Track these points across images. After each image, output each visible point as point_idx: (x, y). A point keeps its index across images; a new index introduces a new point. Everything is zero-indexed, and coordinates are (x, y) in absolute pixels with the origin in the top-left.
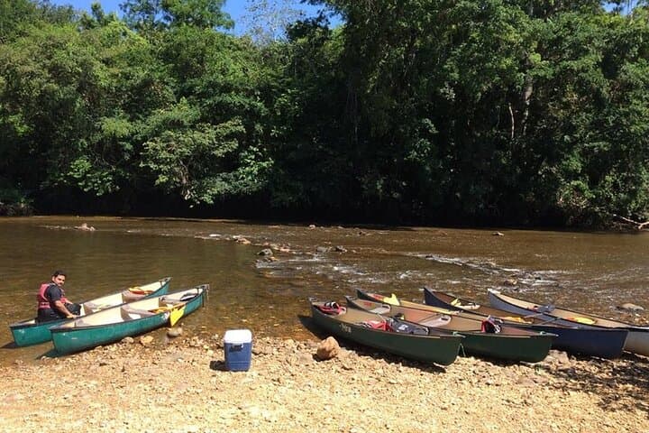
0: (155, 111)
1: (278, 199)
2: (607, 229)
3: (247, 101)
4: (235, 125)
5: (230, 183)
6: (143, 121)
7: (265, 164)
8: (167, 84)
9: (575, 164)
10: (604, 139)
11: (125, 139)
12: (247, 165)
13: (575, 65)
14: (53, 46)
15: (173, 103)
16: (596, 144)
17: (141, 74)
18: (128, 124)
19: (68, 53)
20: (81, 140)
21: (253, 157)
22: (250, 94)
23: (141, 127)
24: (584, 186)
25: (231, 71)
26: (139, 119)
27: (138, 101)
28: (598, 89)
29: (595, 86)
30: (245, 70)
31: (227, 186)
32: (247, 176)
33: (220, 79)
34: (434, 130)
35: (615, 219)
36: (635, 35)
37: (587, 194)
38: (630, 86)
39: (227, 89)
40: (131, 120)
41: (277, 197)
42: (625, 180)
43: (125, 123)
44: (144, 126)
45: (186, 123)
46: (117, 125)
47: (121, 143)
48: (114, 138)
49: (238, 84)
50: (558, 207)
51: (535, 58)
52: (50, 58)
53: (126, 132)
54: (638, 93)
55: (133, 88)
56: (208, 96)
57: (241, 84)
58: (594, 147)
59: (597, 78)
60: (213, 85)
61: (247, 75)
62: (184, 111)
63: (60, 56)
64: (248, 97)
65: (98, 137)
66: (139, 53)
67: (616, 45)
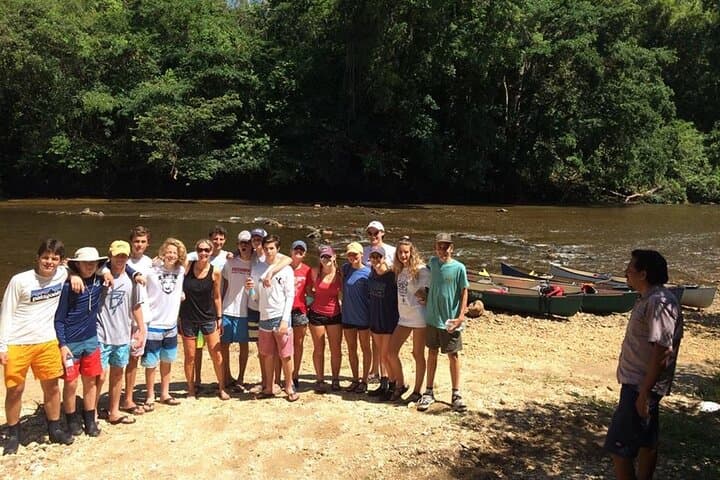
0: (140, 85)
1: (276, 177)
2: (596, 203)
3: (242, 74)
4: (232, 99)
5: (223, 161)
6: (127, 95)
7: (260, 140)
8: (151, 54)
9: (571, 140)
10: (596, 116)
11: (107, 114)
12: (241, 141)
13: (572, 43)
14: (33, 13)
15: (158, 75)
16: (589, 120)
17: (122, 42)
18: (112, 99)
19: (51, 23)
20: (59, 116)
21: (246, 133)
22: (242, 66)
23: (126, 102)
24: (579, 161)
25: (220, 41)
26: (120, 91)
27: (119, 73)
28: (593, 68)
29: (592, 65)
30: (232, 39)
31: (220, 165)
32: (241, 153)
33: (210, 50)
34: (435, 107)
35: (604, 193)
36: (627, 15)
37: (583, 169)
38: (621, 64)
39: (217, 60)
40: (113, 95)
41: (275, 174)
42: (614, 154)
43: (107, 97)
44: (128, 100)
45: (176, 97)
46: (99, 99)
47: (102, 118)
48: (96, 114)
49: (230, 56)
50: (550, 181)
51: (538, 37)
52: (30, 27)
53: (110, 107)
54: (629, 70)
55: (111, 58)
56: (197, 68)
57: (233, 56)
58: (588, 123)
59: (593, 57)
60: (200, 55)
61: (234, 45)
62: (170, 84)
63: (42, 25)
64: (241, 69)
65: (77, 112)
66: (115, 18)
67: (609, 23)
